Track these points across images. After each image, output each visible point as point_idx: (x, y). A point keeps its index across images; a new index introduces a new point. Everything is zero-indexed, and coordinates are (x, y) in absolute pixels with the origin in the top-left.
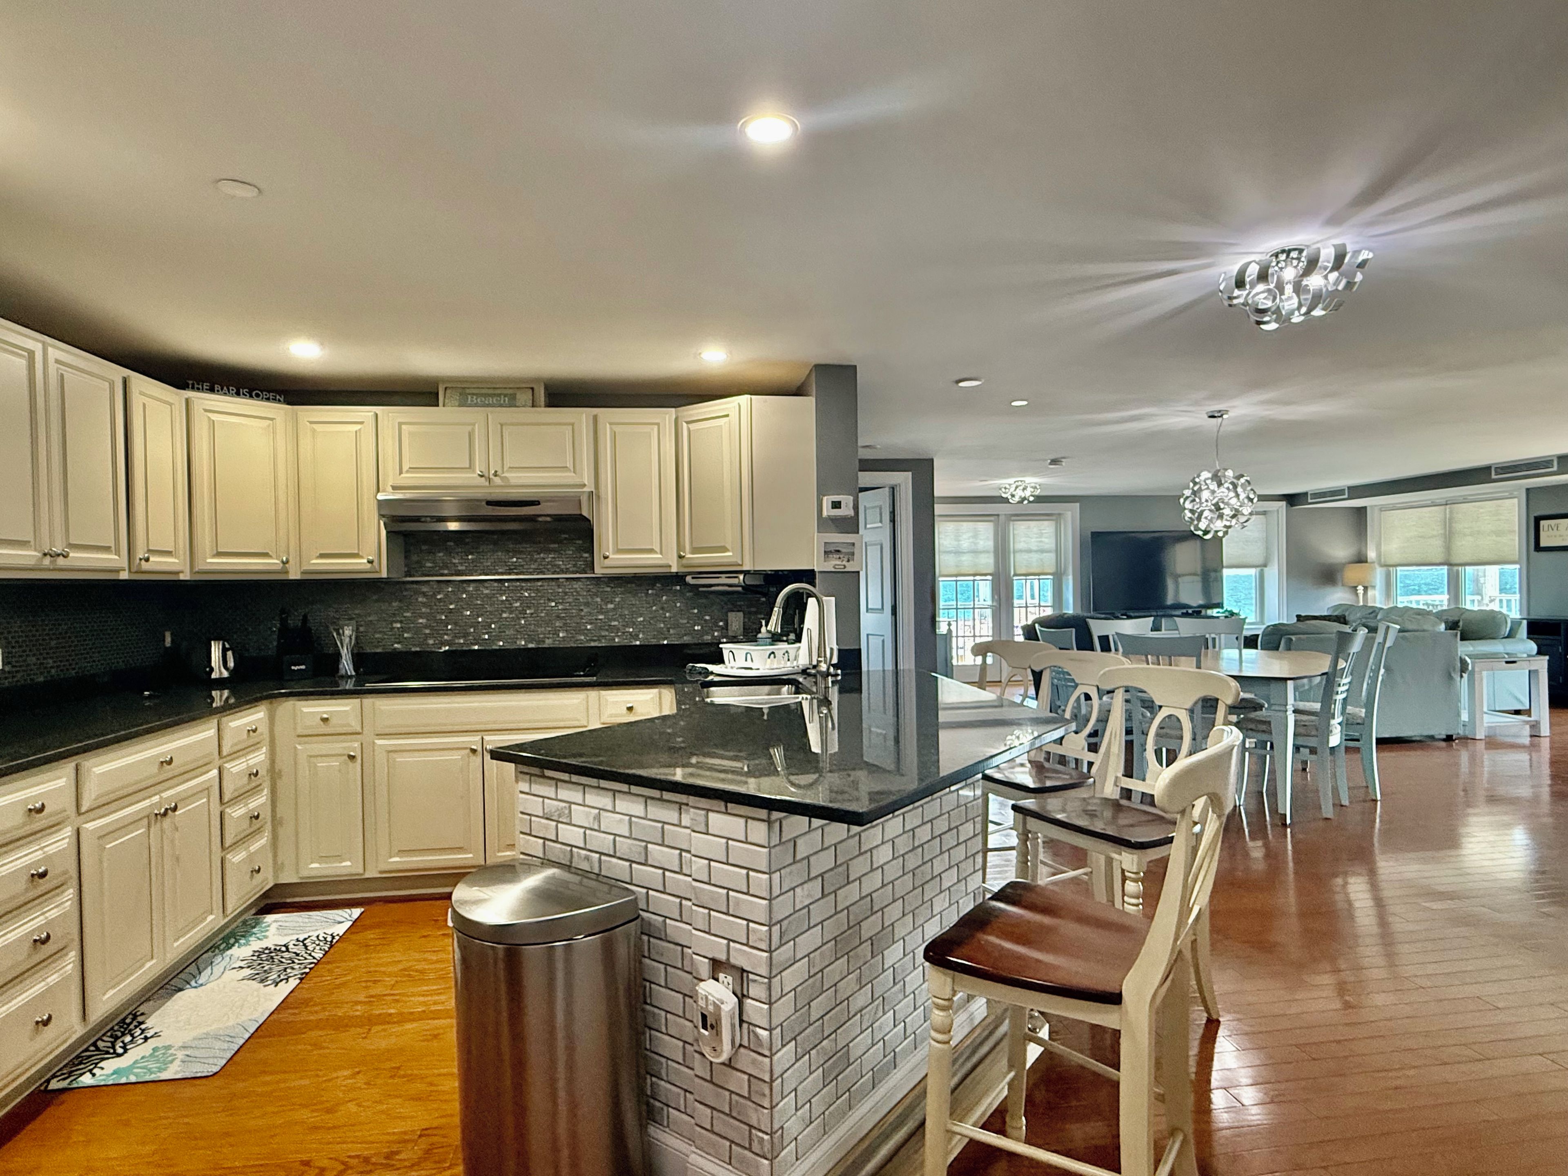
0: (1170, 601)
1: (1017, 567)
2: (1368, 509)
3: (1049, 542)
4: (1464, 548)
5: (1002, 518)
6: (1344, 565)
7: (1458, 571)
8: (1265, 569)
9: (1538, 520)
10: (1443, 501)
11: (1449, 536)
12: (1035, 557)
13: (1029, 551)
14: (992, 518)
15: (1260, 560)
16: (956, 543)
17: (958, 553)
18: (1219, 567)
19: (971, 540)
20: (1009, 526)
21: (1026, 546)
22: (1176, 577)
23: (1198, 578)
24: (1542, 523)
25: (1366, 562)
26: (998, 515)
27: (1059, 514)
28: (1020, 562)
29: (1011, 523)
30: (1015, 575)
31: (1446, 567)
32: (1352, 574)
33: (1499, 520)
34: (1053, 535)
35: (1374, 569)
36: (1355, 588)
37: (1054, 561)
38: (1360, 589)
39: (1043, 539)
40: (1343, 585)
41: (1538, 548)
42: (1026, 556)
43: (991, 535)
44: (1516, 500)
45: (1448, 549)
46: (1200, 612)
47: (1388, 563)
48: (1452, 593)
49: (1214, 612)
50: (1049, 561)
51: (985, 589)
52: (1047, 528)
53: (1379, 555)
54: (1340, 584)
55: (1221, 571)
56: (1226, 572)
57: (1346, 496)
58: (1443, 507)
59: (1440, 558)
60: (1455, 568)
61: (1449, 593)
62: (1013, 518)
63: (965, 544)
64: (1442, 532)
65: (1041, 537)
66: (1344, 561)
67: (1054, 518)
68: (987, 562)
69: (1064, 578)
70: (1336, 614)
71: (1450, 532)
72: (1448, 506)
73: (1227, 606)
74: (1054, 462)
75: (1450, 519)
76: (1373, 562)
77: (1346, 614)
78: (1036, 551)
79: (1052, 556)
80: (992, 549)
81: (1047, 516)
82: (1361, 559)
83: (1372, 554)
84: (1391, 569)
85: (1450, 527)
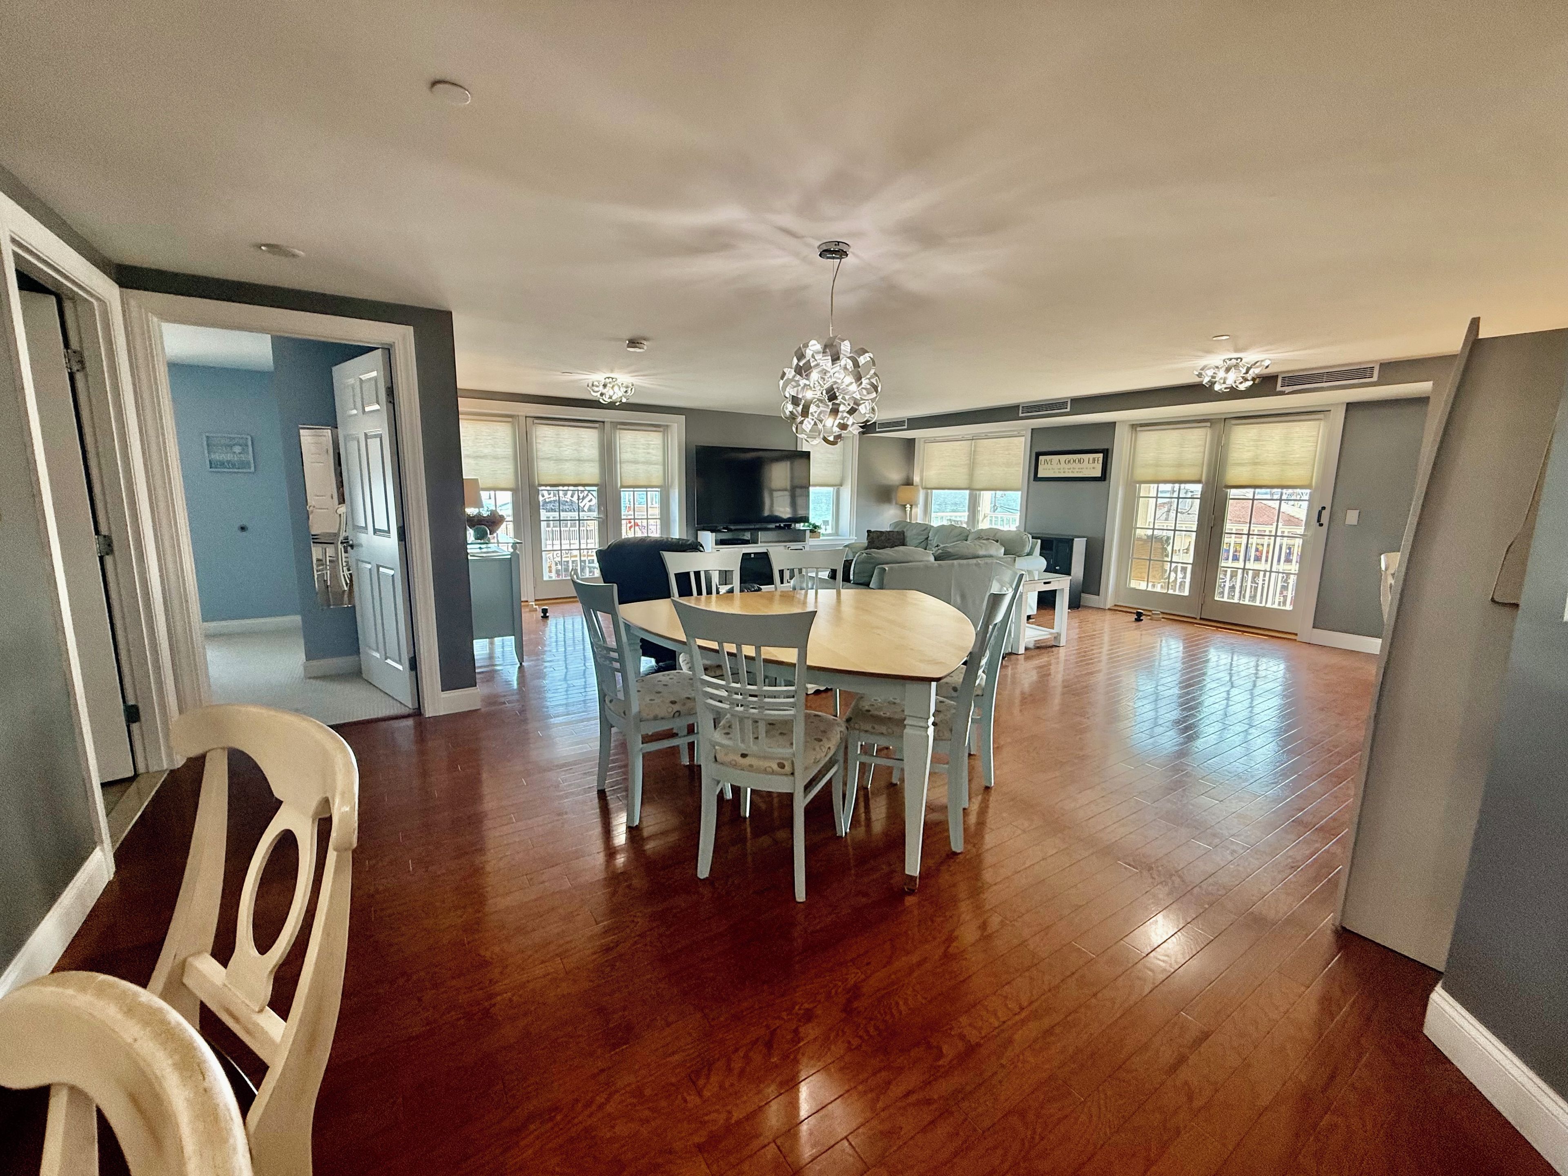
0: (766, 513)
1: (624, 478)
2: (916, 441)
3: (656, 454)
4: (983, 475)
5: (607, 426)
6: (898, 486)
7: (976, 494)
8: (841, 488)
9: (1038, 455)
10: (970, 437)
11: (972, 466)
12: (641, 468)
13: (636, 462)
14: (597, 425)
15: (837, 481)
16: (556, 449)
17: (559, 460)
18: (806, 486)
19: (574, 447)
20: (615, 434)
21: (632, 456)
22: (771, 491)
23: (787, 493)
24: (1041, 457)
25: (913, 485)
26: (603, 422)
27: (667, 426)
28: (627, 472)
29: (618, 431)
30: (622, 487)
31: (967, 492)
32: (903, 494)
33: (1009, 454)
34: (661, 446)
35: (918, 491)
36: (904, 506)
37: (661, 473)
38: (908, 506)
39: (651, 451)
40: (896, 504)
41: (1036, 478)
42: (633, 467)
43: (596, 444)
44: (1023, 439)
45: (971, 475)
46: (791, 525)
47: (928, 487)
48: (971, 511)
49: (800, 526)
50: (656, 474)
51: (591, 500)
52: (654, 439)
53: (921, 480)
54: (894, 502)
55: (808, 488)
56: (811, 489)
57: (906, 427)
58: (969, 442)
59: (963, 482)
60: (975, 492)
61: (969, 511)
62: (619, 427)
63: (568, 452)
64: (968, 462)
65: (648, 448)
66: (897, 483)
67: (661, 429)
68: (591, 472)
69: (671, 491)
70: (896, 530)
71: (973, 463)
72: (973, 441)
73: (812, 520)
74: (633, 343)
75: (974, 451)
76: (917, 486)
77: (905, 530)
78: (644, 463)
79: (660, 468)
80: (597, 458)
81: (656, 427)
82: (909, 482)
83: (916, 479)
84: (929, 491)
85: (974, 459)
